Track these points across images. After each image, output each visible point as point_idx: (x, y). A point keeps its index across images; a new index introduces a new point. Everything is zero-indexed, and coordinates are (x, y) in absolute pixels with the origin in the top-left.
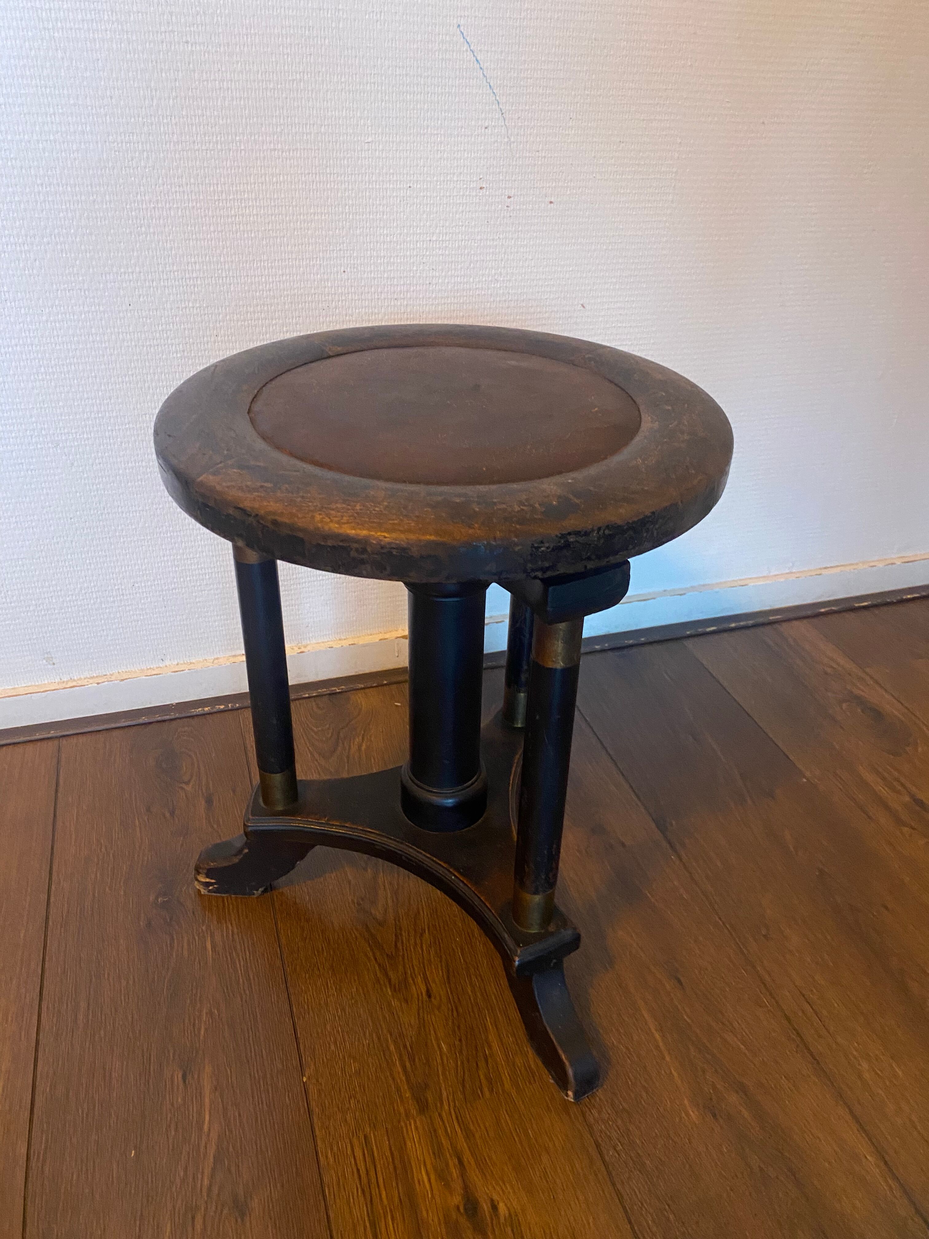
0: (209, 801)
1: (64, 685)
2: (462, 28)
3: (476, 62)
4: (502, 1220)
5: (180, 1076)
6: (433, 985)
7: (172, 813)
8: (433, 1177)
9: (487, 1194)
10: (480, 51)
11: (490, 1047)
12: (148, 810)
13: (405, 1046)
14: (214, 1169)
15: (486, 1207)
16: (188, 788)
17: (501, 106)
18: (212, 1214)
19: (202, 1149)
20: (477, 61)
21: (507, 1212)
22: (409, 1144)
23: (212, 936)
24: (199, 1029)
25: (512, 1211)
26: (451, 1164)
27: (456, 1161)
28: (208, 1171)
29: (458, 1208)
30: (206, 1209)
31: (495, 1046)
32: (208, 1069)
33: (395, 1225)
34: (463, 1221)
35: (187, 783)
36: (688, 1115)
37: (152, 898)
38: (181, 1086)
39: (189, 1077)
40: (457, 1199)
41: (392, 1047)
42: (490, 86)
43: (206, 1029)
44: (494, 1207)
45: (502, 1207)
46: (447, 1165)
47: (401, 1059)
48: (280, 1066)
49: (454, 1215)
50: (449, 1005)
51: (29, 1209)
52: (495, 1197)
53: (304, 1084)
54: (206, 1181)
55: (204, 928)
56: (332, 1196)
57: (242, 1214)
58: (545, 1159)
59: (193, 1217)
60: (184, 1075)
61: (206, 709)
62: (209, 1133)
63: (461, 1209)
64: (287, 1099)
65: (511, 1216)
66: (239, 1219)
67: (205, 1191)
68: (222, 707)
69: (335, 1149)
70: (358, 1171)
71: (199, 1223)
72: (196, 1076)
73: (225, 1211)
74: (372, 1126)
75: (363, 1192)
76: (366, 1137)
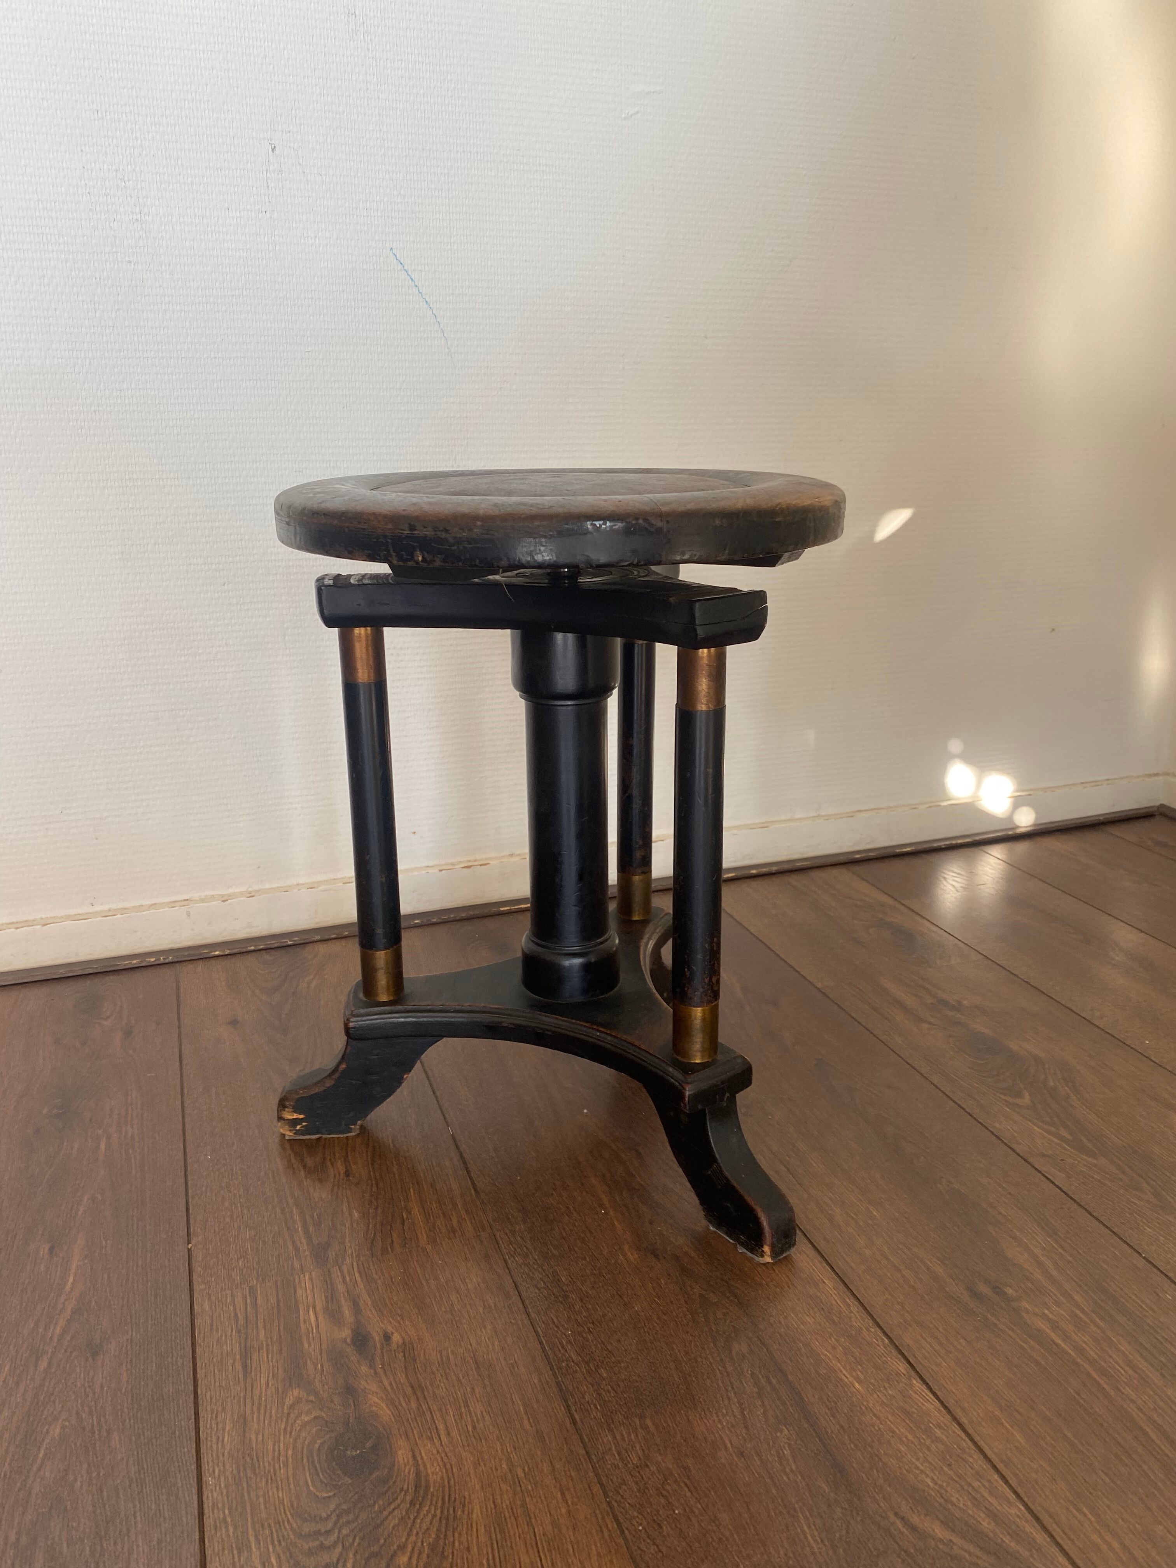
0: (128, 1033)
2: (394, 251)
3: (410, 281)
4: (394, 1346)
5: (46, 1250)
6: (354, 1167)
7: (84, 1043)
8: (321, 1319)
9: (381, 1329)
10: (414, 270)
11: (409, 1213)
12: (57, 1042)
13: (312, 1217)
14: (69, 1321)
15: (377, 1338)
16: (107, 1023)
17: (438, 320)
18: (60, 1355)
19: (59, 1306)
20: (412, 279)
21: (401, 1340)
22: (299, 1292)
23: (109, 1138)
24: (77, 1211)
25: (407, 1339)
26: (344, 1306)
27: (351, 1304)
28: (62, 1323)
29: (345, 1340)
30: (54, 1353)
31: (416, 1212)
32: (80, 1243)
33: (270, 1356)
34: (350, 1351)
35: (106, 1019)
36: (625, 1255)
37: (45, 1111)
38: (46, 1257)
39: (57, 1249)
40: (345, 1333)
41: (297, 1217)
42: (427, 302)
43: (85, 1211)
44: (387, 1337)
45: (396, 1338)
46: (340, 1306)
47: (304, 1224)
48: (164, 1237)
49: (339, 1345)
50: (369, 1182)
52: (390, 1330)
53: (189, 1250)
54: (58, 1331)
55: (100, 1132)
56: (202, 1335)
57: (95, 1354)
58: (454, 1297)
59: (37, 1360)
60: (51, 1250)
61: (135, 962)
62: (70, 1292)
63: (349, 1340)
64: (166, 1261)
65: (404, 1342)
66: (90, 1359)
67: (55, 1339)
68: (153, 960)
69: (213, 1298)
70: (236, 1315)
71: (43, 1364)
72: (65, 1248)
73: (75, 1354)
74: (261, 1279)
75: (239, 1331)
76: (251, 1288)
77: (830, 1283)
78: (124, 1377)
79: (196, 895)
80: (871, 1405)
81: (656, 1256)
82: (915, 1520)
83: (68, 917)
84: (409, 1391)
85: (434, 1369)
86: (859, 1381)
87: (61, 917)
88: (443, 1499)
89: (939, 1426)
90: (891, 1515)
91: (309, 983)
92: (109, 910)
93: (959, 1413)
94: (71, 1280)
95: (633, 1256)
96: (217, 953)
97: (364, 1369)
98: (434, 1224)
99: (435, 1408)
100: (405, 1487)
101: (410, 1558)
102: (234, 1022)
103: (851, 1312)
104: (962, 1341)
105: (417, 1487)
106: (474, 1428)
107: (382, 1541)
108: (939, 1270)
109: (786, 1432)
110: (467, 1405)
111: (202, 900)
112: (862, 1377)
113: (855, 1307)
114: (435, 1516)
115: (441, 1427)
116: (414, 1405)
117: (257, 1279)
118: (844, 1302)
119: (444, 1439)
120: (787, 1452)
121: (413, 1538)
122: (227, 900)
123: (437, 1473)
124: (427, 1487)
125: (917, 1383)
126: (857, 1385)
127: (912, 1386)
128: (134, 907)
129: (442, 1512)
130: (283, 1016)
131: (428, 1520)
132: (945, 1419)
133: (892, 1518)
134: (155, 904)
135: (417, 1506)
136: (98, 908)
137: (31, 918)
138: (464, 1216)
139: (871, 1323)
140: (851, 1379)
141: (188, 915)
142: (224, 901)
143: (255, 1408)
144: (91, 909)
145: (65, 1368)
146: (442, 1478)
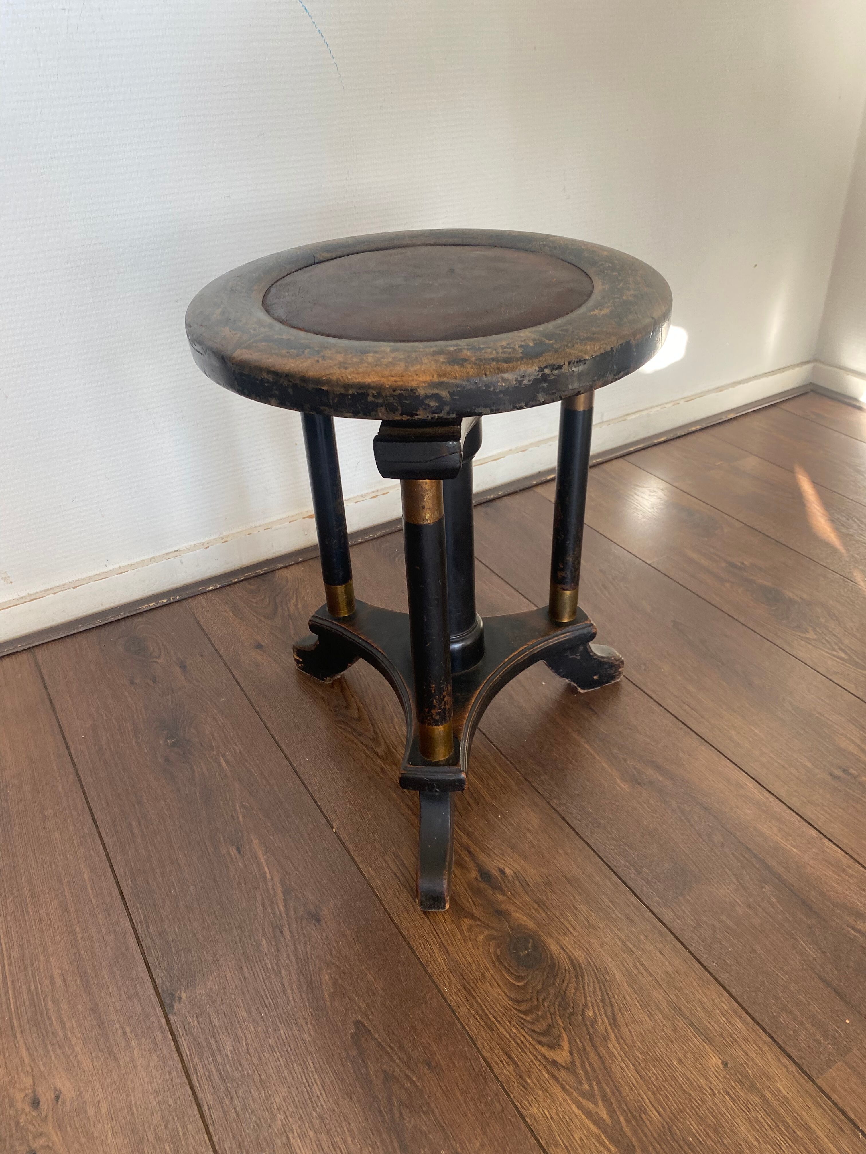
0: (183, 667)
1: (24, 600)
4: (510, 877)
5: (235, 851)
7: (154, 681)
9: (495, 866)
12: (132, 682)
14: (285, 900)
15: (496, 874)
16: (162, 661)
18: (295, 926)
19: (271, 891)
21: (513, 873)
23: (224, 756)
24: (238, 818)
25: (516, 871)
26: (463, 855)
27: (466, 852)
28: (281, 903)
29: (477, 879)
30: (289, 925)
32: (255, 841)
34: (483, 885)
35: (158, 657)
36: (620, 787)
37: (161, 742)
38: (238, 856)
39: (242, 850)
40: (474, 874)
43: (244, 817)
44: (502, 872)
45: (508, 871)
46: (460, 856)
48: (312, 826)
49: (475, 883)
51: (150, 959)
52: (501, 866)
53: (335, 833)
54: (282, 909)
55: (214, 752)
56: (382, 894)
57: (318, 920)
58: (528, 835)
59: (281, 932)
60: (238, 849)
61: (151, 605)
62: (272, 879)
63: (479, 878)
64: (325, 845)
65: (515, 873)
66: (317, 924)
67: (284, 914)
68: (165, 601)
69: (374, 866)
70: (396, 875)
71: (287, 934)
72: (247, 847)
73: (304, 922)
74: (396, 846)
75: (404, 886)
76: (394, 854)
77: (751, 785)
78: (348, 933)
79: (182, 546)
80: (807, 861)
81: (639, 784)
82: (859, 927)
83: (90, 578)
84: (536, 906)
85: (544, 888)
86: (794, 847)
87: (84, 579)
88: (593, 971)
89: (849, 867)
90: (845, 926)
91: (296, 605)
92: (120, 568)
93: (855, 856)
94: (266, 869)
95: (625, 787)
96: (211, 588)
97: (500, 897)
98: (488, 784)
99: (558, 914)
100: (567, 968)
101: (594, 1011)
102: (259, 646)
103: (770, 802)
104: (840, 810)
105: (574, 967)
106: (588, 922)
107: (572, 1004)
108: (809, 765)
109: (767, 887)
110: (576, 909)
111: (189, 549)
112: (794, 844)
113: (772, 799)
114: (594, 982)
115: (568, 926)
116: (544, 915)
117: (394, 846)
118: (764, 796)
119: (575, 934)
120: (774, 900)
121: (589, 999)
122: (208, 547)
123: (581, 956)
124: (579, 964)
125: (825, 841)
126: (794, 850)
127: (824, 844)
128: (138, 563)
129: (597, 978)
130: (293, 637)
131: (591, 984)
132: (851, 862)
133: (848, 929)
134: (153, 558)
135: (580, 978)
136: (111, 567)
137: (61, 583)
138: (505, 775)
139: (785, 807)
140: (789, 846)
141: (181, 562)
142: (206, 548)
143: (446, 936)
144: (106, 569)
145: (304, 934)
146: (586, 958)
